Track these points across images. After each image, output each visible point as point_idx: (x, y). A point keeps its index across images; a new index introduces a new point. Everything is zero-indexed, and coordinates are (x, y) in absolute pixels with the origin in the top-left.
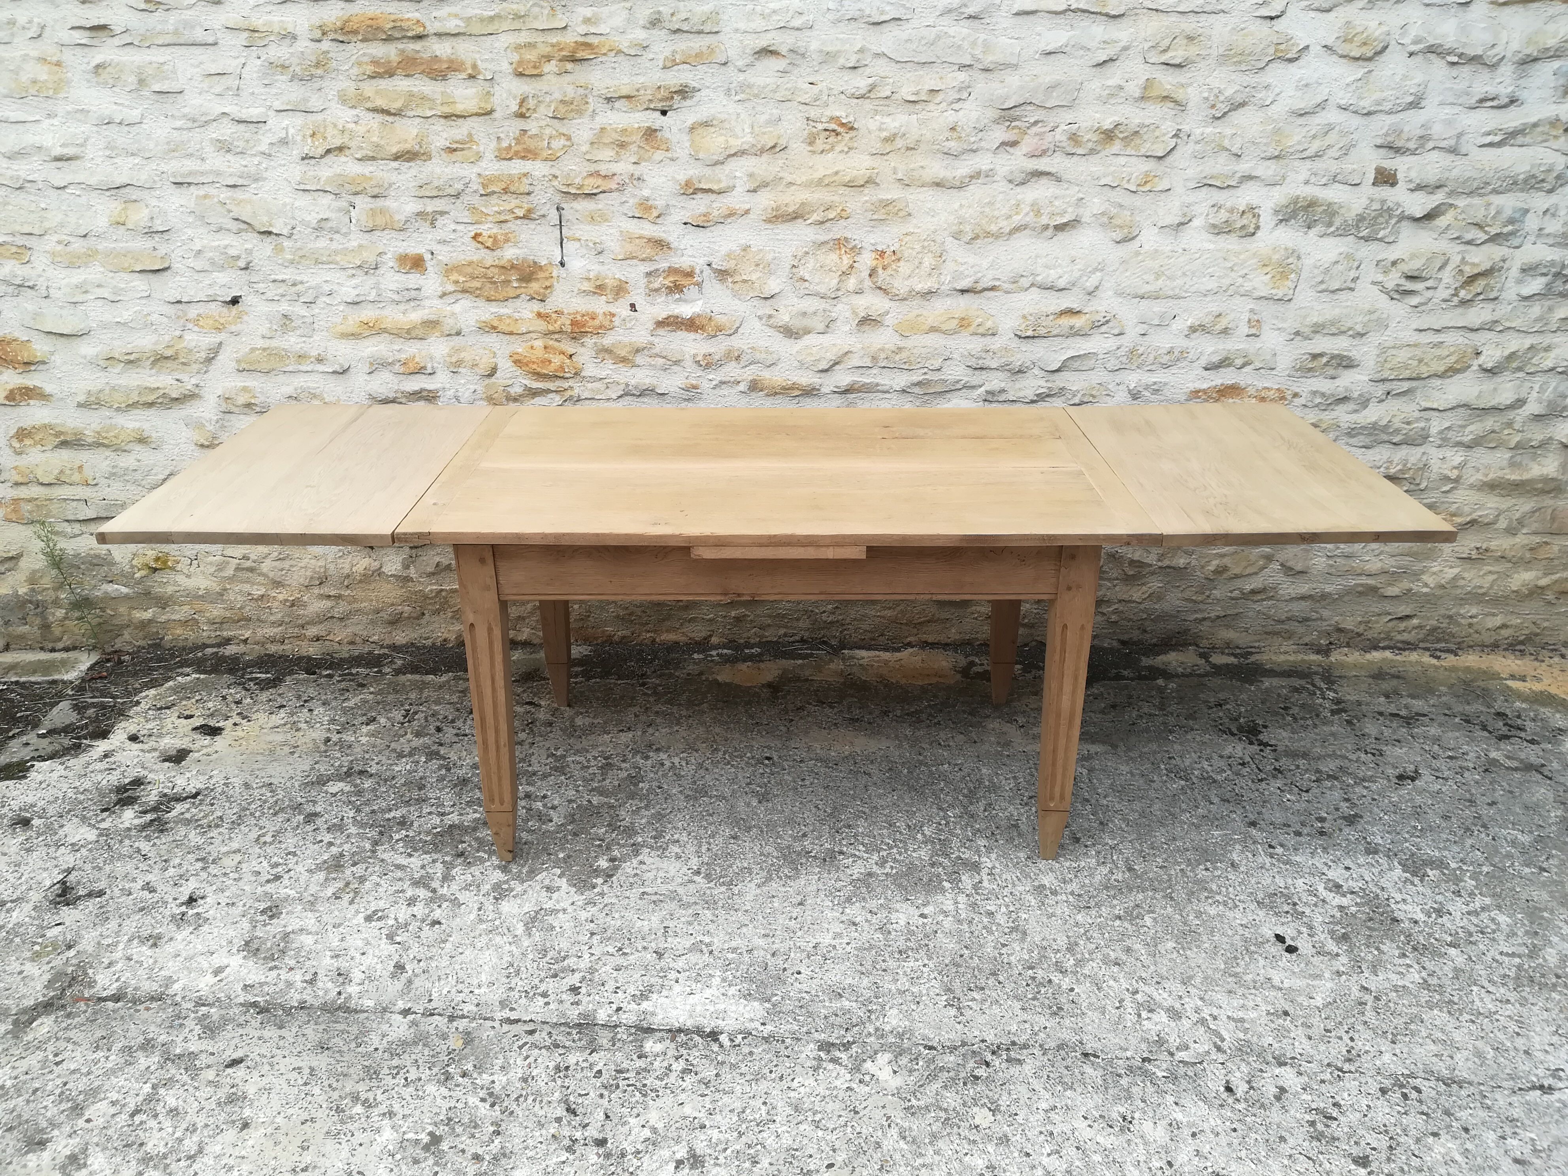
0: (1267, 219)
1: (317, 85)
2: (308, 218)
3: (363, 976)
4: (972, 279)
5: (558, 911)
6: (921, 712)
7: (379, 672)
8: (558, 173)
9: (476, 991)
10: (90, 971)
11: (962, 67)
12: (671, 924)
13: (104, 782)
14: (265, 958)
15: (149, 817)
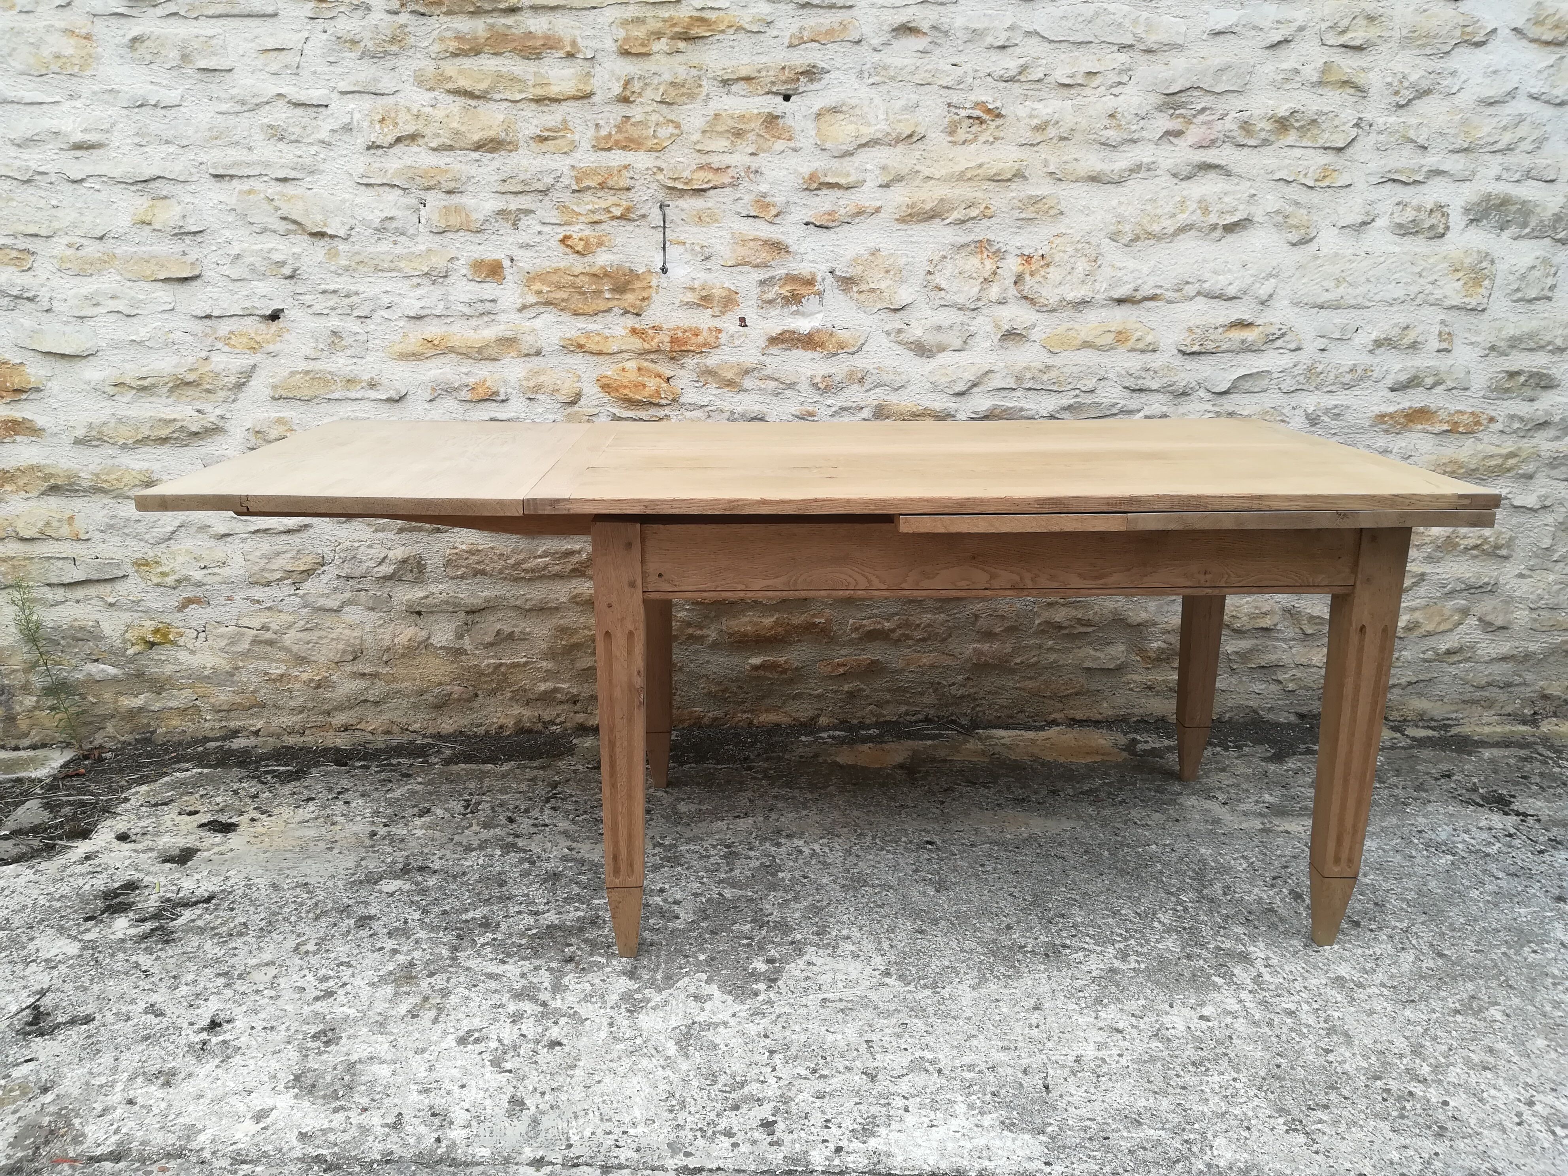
0: (1457, 219)
1: (389, 65)
2: (371, 217)
3: (468, 1116)
4: (1131, 286)
5: (717, 1025)
6: (1097, 790)
7: (426, 762)
8: (663, 166)
9: (632, 1131)
10: (76, 1122)
11: (1124, 48)
12: (874, 1037)
13: (87, 887)
14: (324, 1097)
15: (148, 926)
